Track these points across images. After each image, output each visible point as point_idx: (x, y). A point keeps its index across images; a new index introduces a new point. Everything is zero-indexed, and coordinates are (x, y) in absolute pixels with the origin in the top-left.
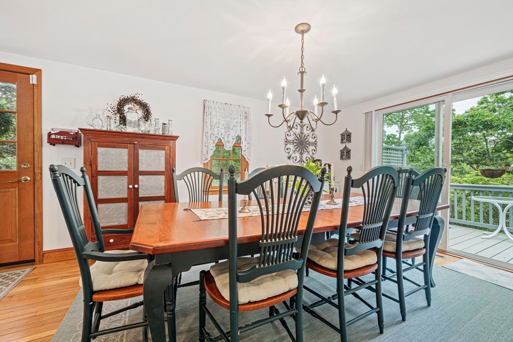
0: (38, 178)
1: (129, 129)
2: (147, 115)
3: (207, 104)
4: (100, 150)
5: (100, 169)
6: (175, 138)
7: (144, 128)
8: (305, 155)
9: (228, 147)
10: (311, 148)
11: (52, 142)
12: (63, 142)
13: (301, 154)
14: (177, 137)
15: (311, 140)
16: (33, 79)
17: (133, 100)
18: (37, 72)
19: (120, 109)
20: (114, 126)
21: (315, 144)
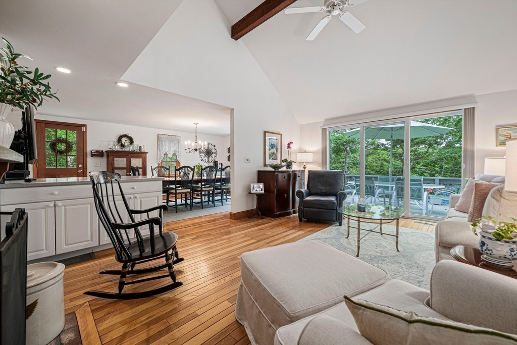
0: (85, 171)
1: (125, 149)
2: (131, 142)
3: (159, 136)
4: (115, 159)
5: (115, 167)
6: (146, 153)
7: (131, 148)
8: (210, 159)
9: (170, 156)
10: (213, 155)
11: (92, 156)
12: (97, 156)
13: (208, 158)
14: (147, 153)
15: (213, 151)
16: (84, 129)
17: (126, 136)
18: (85, 126)
19: (119, 140)
20: (117, 148)
21: (216, 153)
